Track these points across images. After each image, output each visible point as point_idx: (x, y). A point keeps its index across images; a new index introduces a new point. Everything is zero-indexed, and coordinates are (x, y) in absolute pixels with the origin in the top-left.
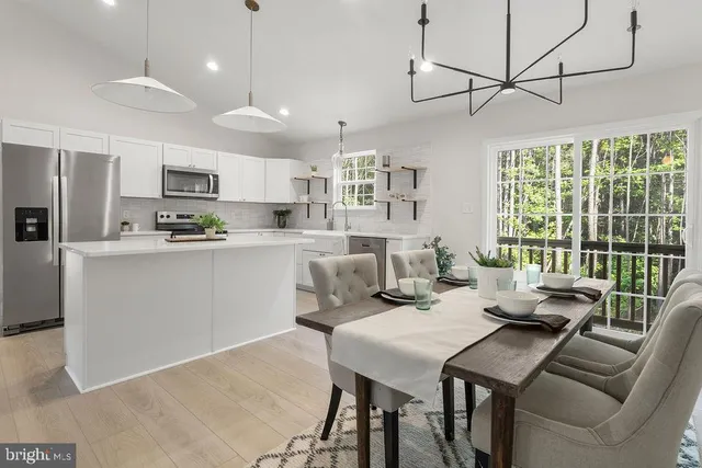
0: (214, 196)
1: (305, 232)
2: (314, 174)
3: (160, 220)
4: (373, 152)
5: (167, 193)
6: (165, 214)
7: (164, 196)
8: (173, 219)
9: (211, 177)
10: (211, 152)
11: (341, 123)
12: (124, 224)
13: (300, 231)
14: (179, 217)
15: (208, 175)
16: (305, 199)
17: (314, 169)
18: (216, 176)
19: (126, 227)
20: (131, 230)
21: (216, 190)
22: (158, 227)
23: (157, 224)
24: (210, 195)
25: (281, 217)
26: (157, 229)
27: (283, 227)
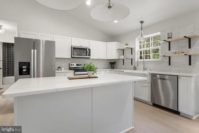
0: (89, 57)
1: (125, 71)
2: (127, 46)
3: (71, 66)
4: (159, 33)
5: (73, 56)
6: (73, 64)
7: (72, 57)
8: (75, 66)
9: (88, 50)
10: (88, 40)
11: (142, 22)
12: (59, 68)
13: (122, 70)
14: (77, 65)
15: (86, 49)
16: (122, 57)
17: (127, 45)
18: (89, 49)
19: (60, 69)
20: (61, 70)
21: (89, 55)
22: (70, 69)
23: (70, 68)
24: (87, 57)
25: (112, 64)
26: (70, 70)
27: (113, 68)
